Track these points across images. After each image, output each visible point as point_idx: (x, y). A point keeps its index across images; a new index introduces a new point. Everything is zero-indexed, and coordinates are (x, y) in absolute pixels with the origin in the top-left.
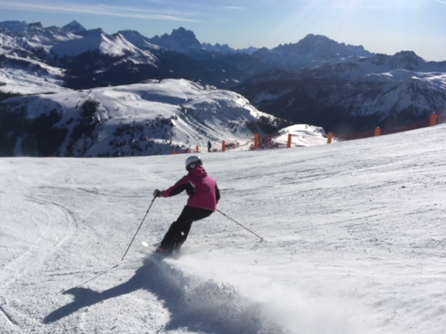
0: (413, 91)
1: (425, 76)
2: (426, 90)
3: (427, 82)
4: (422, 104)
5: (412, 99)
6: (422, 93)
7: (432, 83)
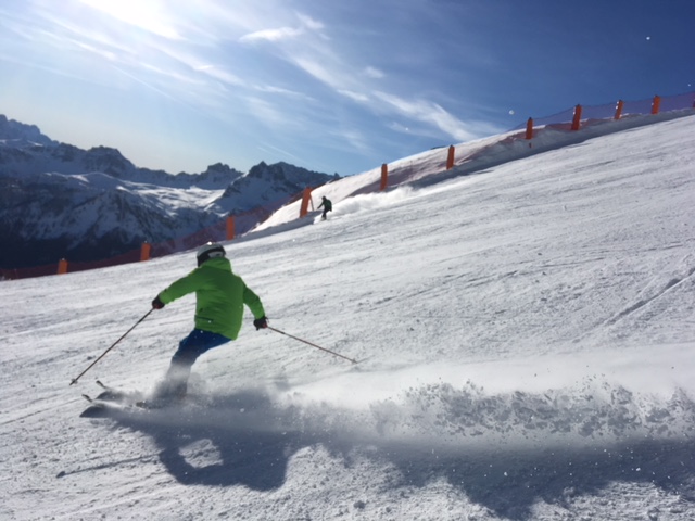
0: (120, 208)
1: (136, 187)
2: (138, 208)
3: (138, 196)
4: (132, 228)
5: (119, 219)
6: (132, 212)
7: (145, 199)
